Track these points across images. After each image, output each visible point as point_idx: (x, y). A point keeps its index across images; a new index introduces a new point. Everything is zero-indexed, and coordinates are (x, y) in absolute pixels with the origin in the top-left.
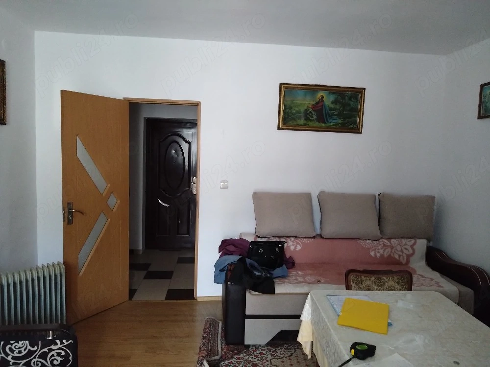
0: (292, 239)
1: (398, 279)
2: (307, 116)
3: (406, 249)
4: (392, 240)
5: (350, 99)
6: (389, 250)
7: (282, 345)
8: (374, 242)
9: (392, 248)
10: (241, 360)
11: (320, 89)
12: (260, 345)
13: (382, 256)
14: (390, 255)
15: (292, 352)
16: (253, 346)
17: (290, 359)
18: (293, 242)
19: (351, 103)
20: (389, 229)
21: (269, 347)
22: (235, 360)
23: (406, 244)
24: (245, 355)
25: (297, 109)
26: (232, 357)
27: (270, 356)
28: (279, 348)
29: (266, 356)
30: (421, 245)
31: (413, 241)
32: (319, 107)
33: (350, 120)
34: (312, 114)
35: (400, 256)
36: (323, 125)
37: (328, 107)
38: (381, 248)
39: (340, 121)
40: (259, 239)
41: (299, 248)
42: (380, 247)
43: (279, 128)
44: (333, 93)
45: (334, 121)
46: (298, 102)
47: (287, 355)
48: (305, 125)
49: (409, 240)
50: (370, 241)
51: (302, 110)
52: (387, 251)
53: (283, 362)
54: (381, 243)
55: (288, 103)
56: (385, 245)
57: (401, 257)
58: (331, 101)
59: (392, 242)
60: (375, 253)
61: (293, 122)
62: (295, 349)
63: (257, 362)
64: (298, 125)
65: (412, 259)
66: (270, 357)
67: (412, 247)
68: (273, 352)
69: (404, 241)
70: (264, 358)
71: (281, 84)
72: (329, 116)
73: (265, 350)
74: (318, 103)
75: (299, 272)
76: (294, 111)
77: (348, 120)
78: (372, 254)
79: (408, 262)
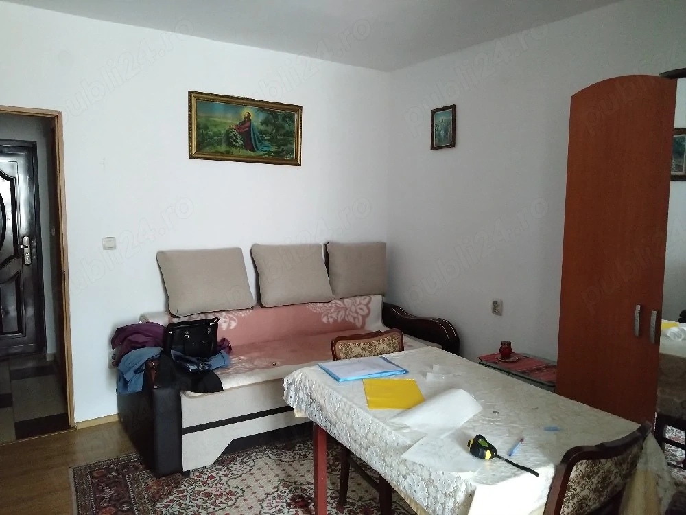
0: (224, 314)
1: (389, 340)
2: (230, 141)
3: (361, 309)
4: (346, 300)
5: (284, 119)
6: (342, 312)
7: (234, 459)
8: (326, 304)
9: (346, 309)
10: (185, 494)
11: (246, 104)
12: (204, 468)
13: (336, 320)
14: (344, 319)
15: (251, 465)
16: (194, 471)
17: (252, 474)
18: (225, 318)
19: (286, 125)
20: (342, 286)
21: (217, 467)
22: (176, 495)
23: (360, 303)
24: (187, 485)
25: (216, 130)
26: (170, 493)
27: (223, 477)
28: (232, 465)
29: (218, 478)
30: (377, 302)
31: (368, 298)
32: (245, 129)
33: (285, 148)
34: (237, 138)
35: (354, 318)
36: (252, 153)
37: (258, 129)
38: (335, 312)
39: (273, 149)
40: (175, 320)
41: (233, 324)
42: (332, 310)
43: (191, 157)
44: (263, 110)
45: (266, 149)
46: (217, 119)
47: (246, 471)
48: (228, 152)
49: (363, 297)
50: (321, 304)
51: (222, 132)
52: (340, 314)
53: (244, 480)
54: (333, 305)
55: (202, 121)
56: (338, 308)
57: (357, 320)
58: (260, 121)
59: (346, 303)
60: (328, 319)
61: (211, 149)
62: (253, 460)
63: (209, 490)
64: (219, 152)
65: (368, 320)
66: (224, 480)
67: (367, 305)
68: (225, 471)
69: (358, 299)
70: (216, 482)
71: (190, 93)
72: (260, 142)
73: (213, 471)
74: (244, 123)
75: (242, 357)
76: (211, 133)
77: (282, 147)
78: (325, 320)
79: (364, 323)
